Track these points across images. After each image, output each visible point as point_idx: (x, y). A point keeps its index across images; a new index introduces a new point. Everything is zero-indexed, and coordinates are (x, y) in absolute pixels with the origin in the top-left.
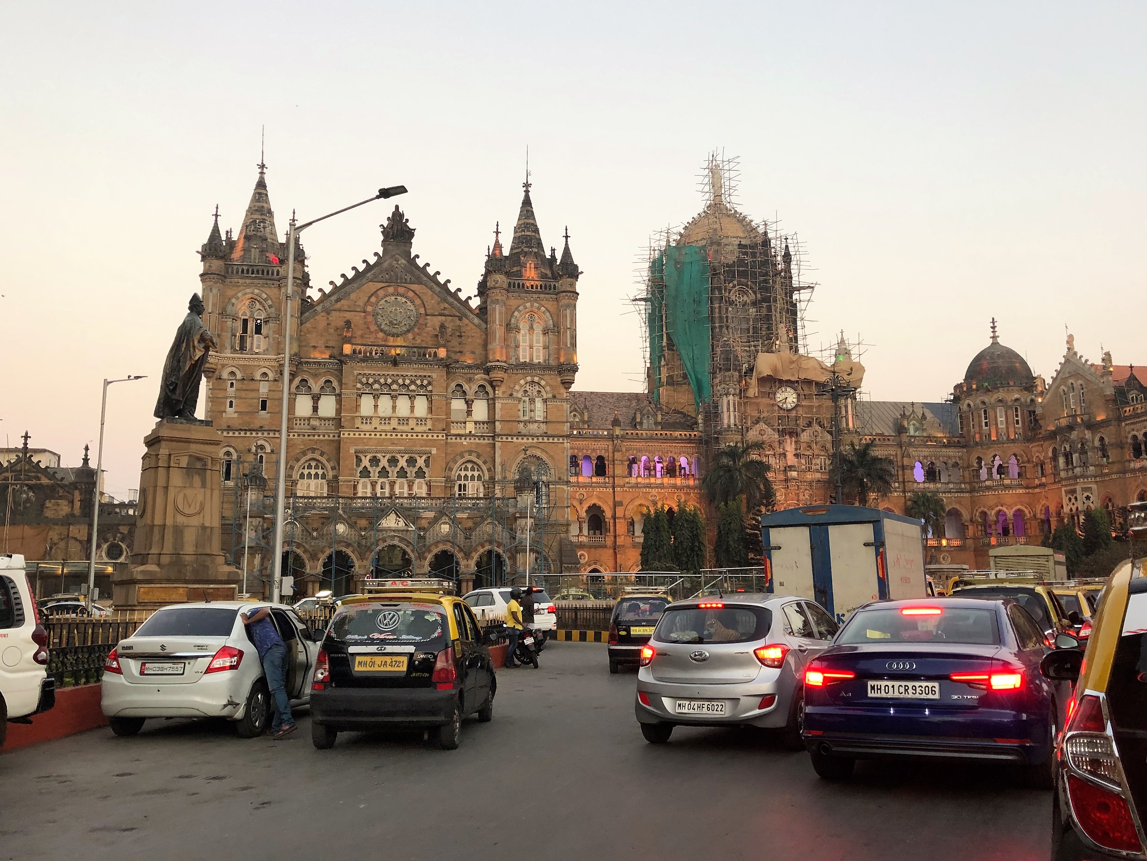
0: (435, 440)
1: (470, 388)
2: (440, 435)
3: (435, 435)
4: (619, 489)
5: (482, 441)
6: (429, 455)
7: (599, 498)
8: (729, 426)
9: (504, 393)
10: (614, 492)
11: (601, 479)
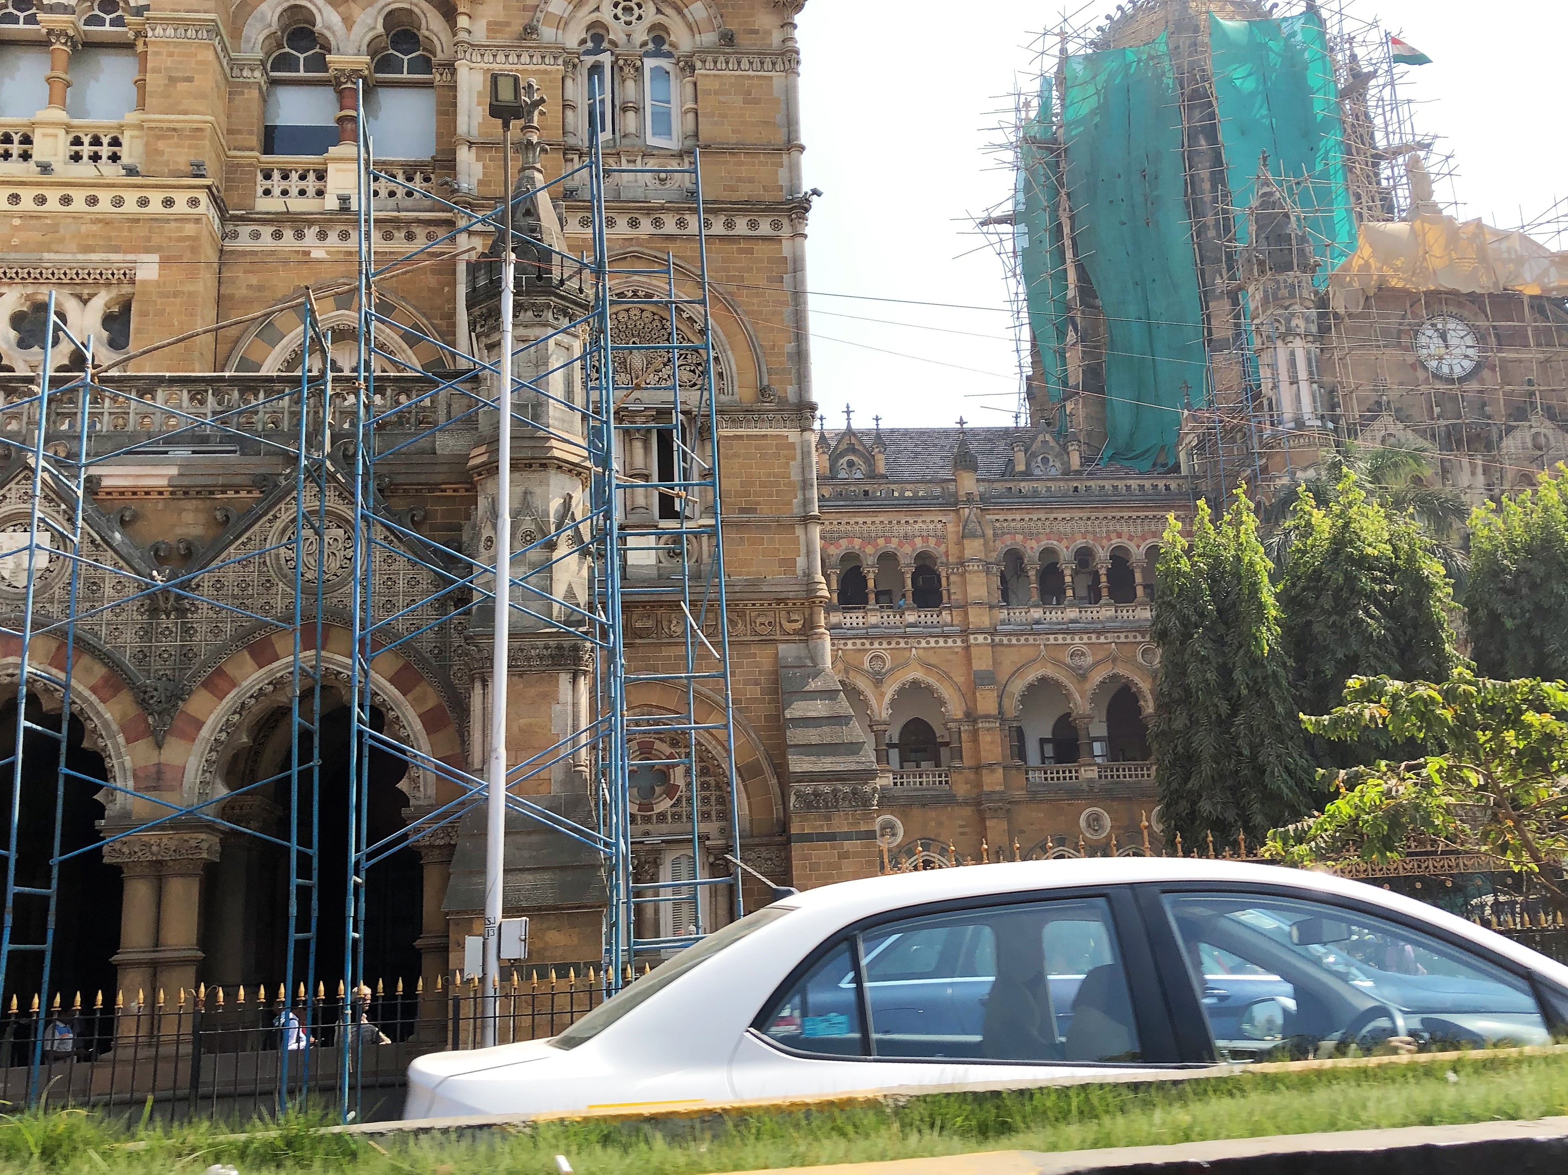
0: (154, 219)
1: (348, 22)
2: (181, 199)
3: (156, 198)
4: (981, 638)
5: (399, 245)
6: (126, 289)
7: (928, 666)
8: (1300, 423)
9: (494, 28)
10: (967, 648)
11: (927, 617)
